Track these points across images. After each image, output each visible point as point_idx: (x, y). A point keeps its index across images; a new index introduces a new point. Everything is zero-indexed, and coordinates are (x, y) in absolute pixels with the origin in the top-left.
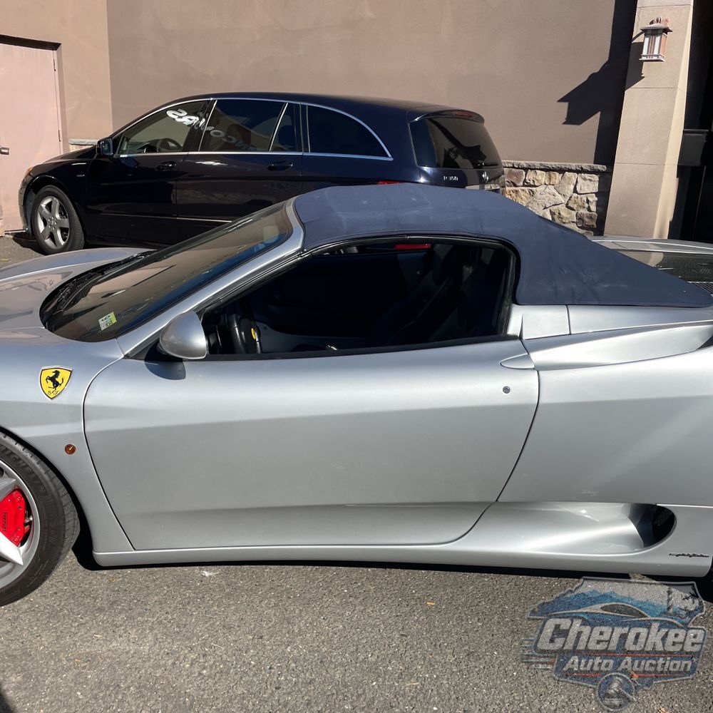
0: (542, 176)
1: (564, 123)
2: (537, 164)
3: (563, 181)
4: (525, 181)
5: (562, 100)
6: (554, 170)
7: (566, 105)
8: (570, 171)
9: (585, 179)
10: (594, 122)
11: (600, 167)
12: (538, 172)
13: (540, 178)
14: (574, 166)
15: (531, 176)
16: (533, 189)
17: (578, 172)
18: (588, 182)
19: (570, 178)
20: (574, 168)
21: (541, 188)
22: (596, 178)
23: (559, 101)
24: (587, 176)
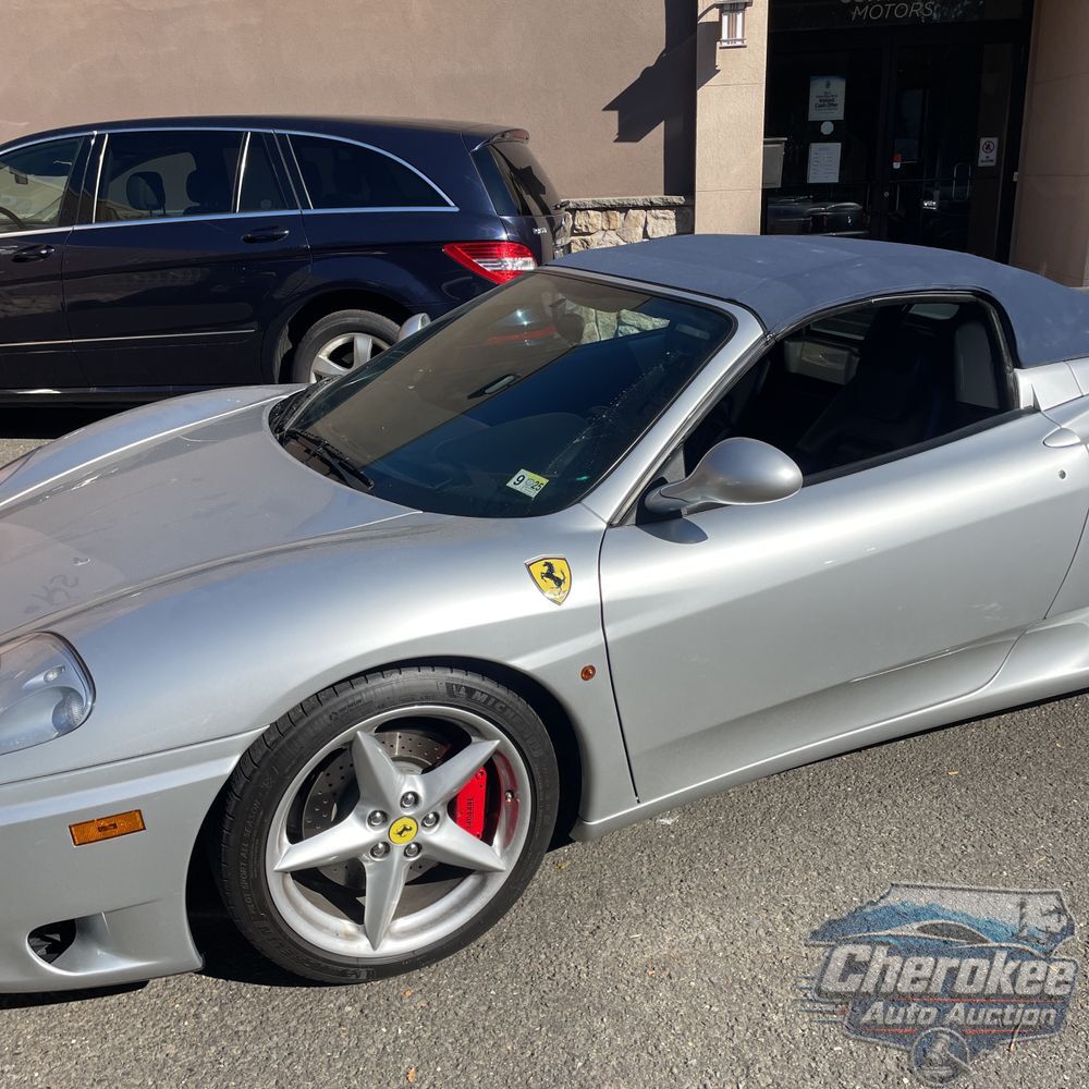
0: (597, 219)
1: (616, 141)
2: (588, 201)
3: (627, 224)
4: (574, 226)
5: (609, 108)
6: (613, 208)
7: (615, 114)
8: (635, 207)
9: (657, 218)
10: (657, 136)
11: (676, 199)
12: (591, 213)
13: (595, 221)
14: (640, 200)
15: (581, 219)
16: (586, 237)
17: (646, 208)
18: (661, 221)
19: (636, 218)
20: (640, 204)
21: (599, 235)
22: (671, 214)
23: (604, 109)
24: (659, 213)
